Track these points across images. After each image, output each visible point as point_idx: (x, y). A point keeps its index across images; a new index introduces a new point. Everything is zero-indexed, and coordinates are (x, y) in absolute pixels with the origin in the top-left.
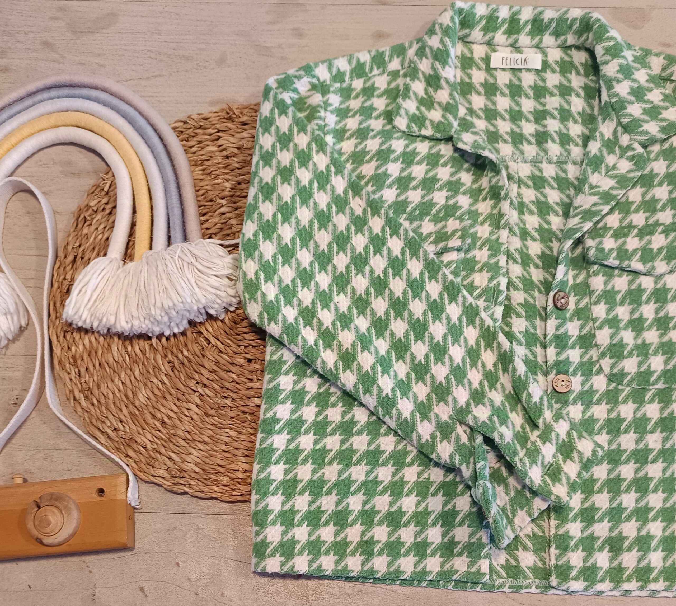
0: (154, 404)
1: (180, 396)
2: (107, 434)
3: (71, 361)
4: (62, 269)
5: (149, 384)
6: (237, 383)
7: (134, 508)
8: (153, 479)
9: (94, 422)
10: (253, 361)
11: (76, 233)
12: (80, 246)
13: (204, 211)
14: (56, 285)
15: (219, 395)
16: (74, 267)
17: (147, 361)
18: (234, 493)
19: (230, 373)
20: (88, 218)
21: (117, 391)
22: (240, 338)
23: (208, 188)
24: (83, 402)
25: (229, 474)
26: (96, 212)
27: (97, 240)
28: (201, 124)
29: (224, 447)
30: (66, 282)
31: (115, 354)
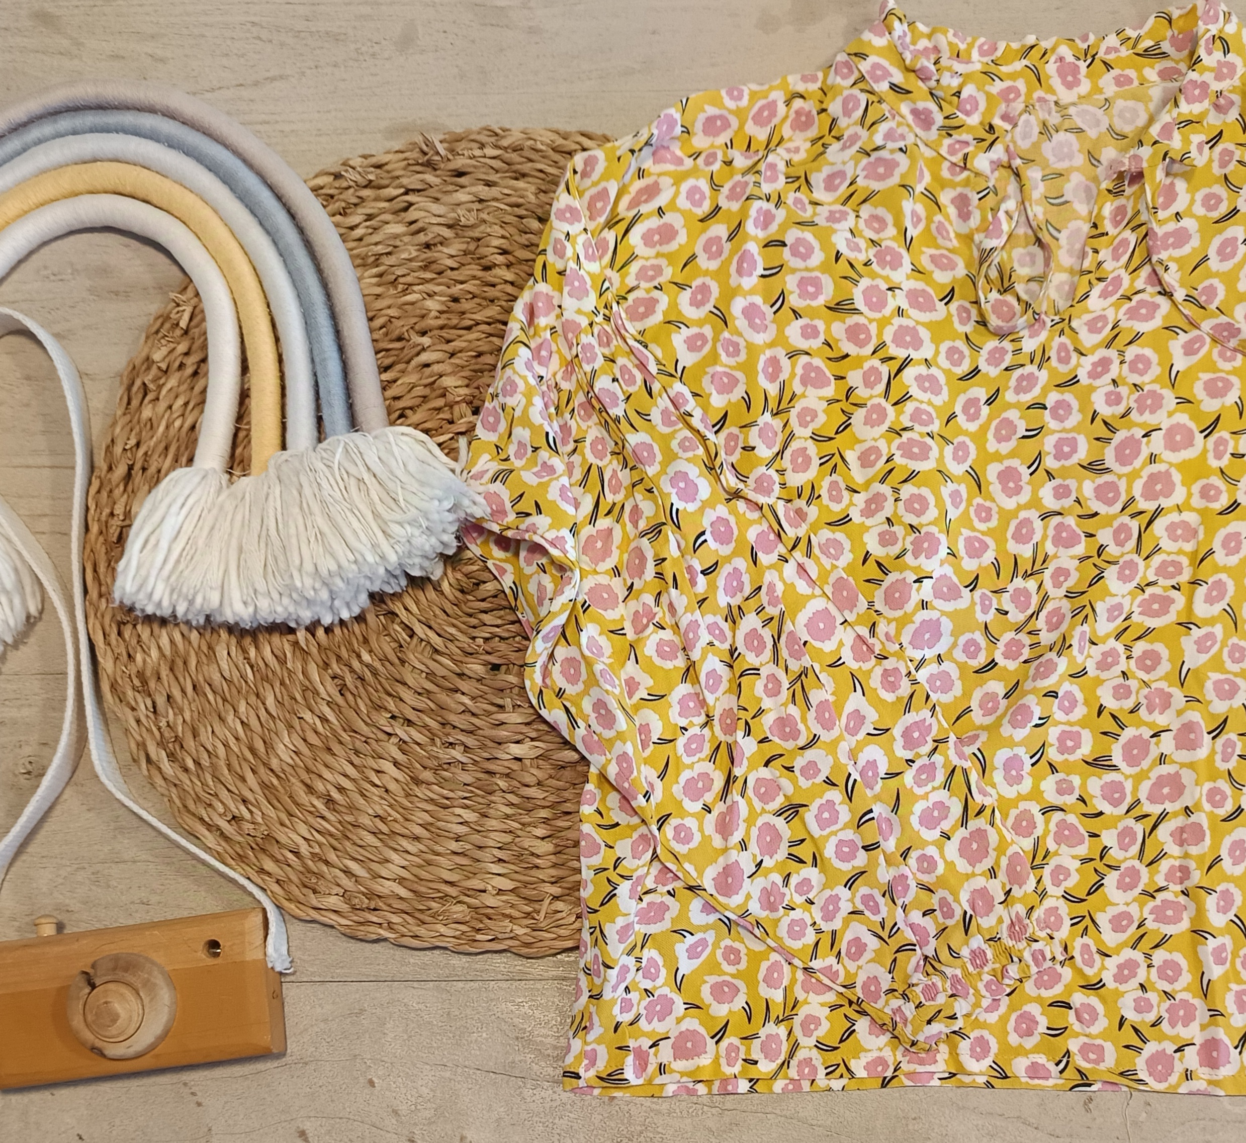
0: (310, 763)
1: (359, 745)
2: (219, 829)
3: (137, 682)
4: (104, 494)
5: (296, 723)
6: (473, 714)
7: (281, 973)
8: (315, 915)
9: (191, 806)
10: (503, 668)
11: (128, 417)
12: (138, 445)
13: (387, 362)
14: (94, 528)
15: (438, 741)
16: (130, 488)
17: (290, 676)
18: (479, 937)
19: (459, 695)
20: (151, 386)
21: (232, 742)
22: (474, 621)
23: (392, 312)
24: (167, 767)
25: (467, 899)
26: (166, 372)
27: (172, 431)
28: (371, 177)
29: (454, 846)
30: (116, 523)
31: (224, 665)
